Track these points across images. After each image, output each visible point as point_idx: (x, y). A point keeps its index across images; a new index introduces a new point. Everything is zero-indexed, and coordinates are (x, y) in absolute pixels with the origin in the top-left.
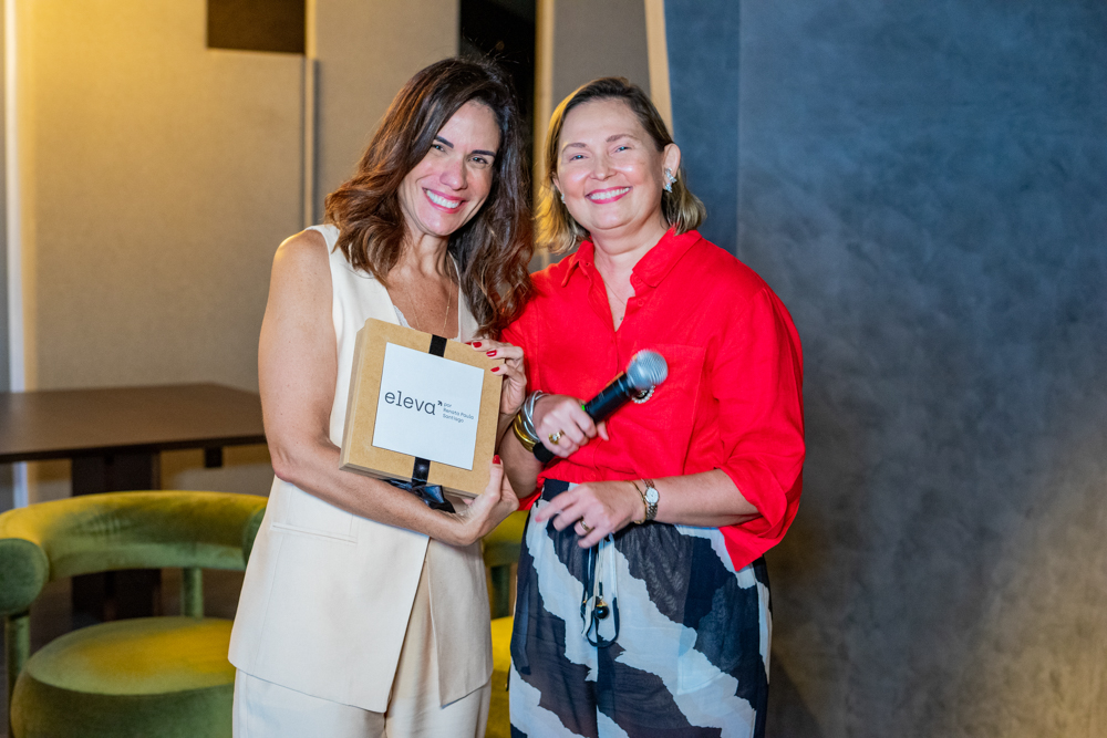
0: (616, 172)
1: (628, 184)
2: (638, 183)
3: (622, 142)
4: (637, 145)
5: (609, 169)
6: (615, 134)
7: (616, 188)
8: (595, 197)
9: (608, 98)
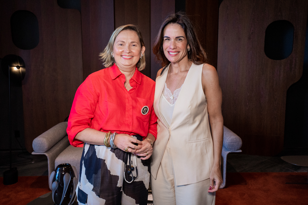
0: (132, 52)
1: (133, 55)
2: (136, 56)
3: (134, 44)
4: (138, 46)
5: (130, 51)
6: (133, 41)
7: (130, 56)
8: (123, 57)
9: (132, 31)
